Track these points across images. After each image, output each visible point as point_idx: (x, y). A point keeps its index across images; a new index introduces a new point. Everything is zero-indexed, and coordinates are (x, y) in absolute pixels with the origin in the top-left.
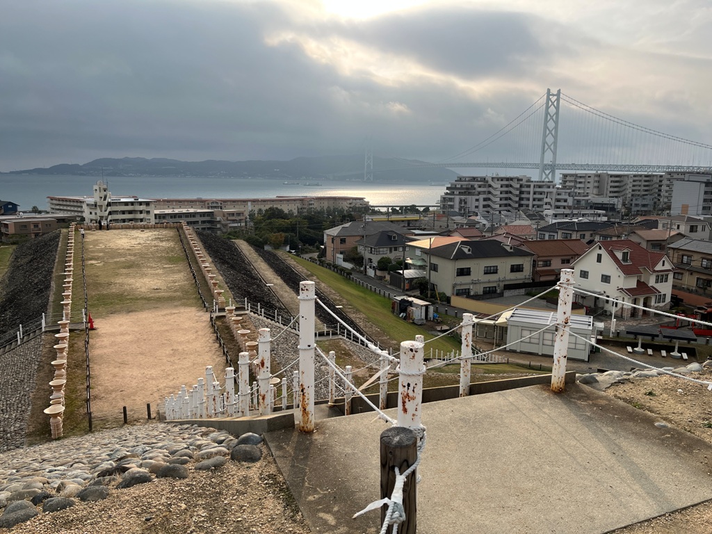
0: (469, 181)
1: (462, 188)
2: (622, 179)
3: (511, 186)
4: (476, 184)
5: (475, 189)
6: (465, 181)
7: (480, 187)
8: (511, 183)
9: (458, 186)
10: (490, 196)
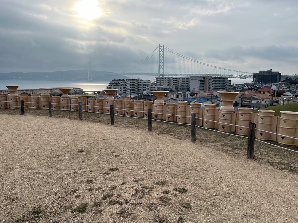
0: (118, 80)
1: (114, 83)
2: (177, 79)
3: (134, 82)
4: (120, 82)
5: (119, 84)
6: (116, 80)
7: (122, 83)
8: (134, 81)
9: (113, 83)
10: (126, 86)
